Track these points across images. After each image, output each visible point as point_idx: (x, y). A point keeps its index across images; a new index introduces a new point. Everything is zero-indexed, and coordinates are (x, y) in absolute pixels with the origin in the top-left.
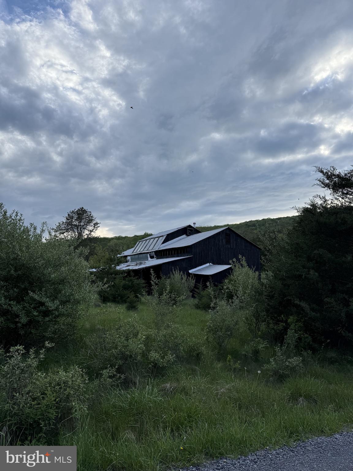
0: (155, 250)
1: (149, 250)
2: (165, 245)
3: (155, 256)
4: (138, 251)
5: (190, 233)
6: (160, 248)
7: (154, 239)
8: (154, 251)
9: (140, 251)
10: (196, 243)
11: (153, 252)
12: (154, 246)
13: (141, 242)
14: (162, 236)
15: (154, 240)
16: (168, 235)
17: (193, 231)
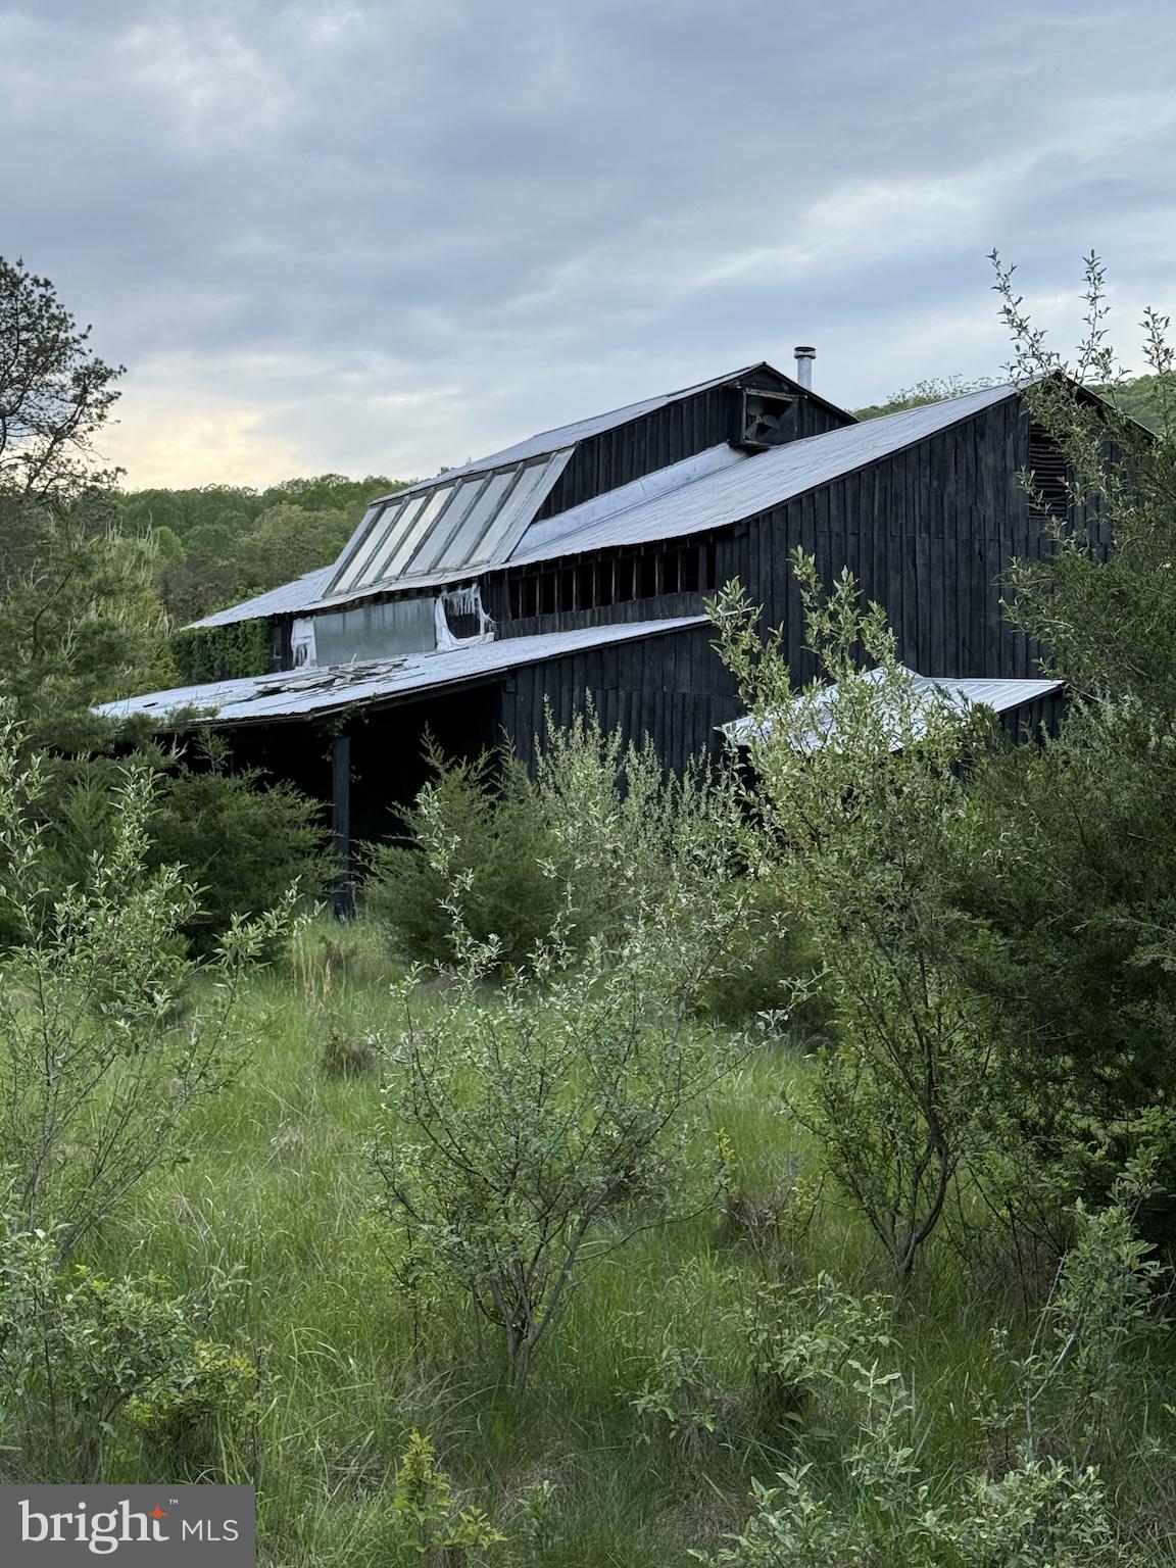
0: (483, 570)
1: (445, 570)
2: (559, 529)
3: (484, 617)
4: (368, 578)
5: (762, 428)
6: (524, 553)
7: (480, 483)
8: (481, 577)
9: (377, 580)
10: (782, 507)
11: (467, 583)
12: (483, 535)
13: (391, 512)
14: (544, 458)
15: (480, 493)
16: (587, 447)
17: (791, 413)
